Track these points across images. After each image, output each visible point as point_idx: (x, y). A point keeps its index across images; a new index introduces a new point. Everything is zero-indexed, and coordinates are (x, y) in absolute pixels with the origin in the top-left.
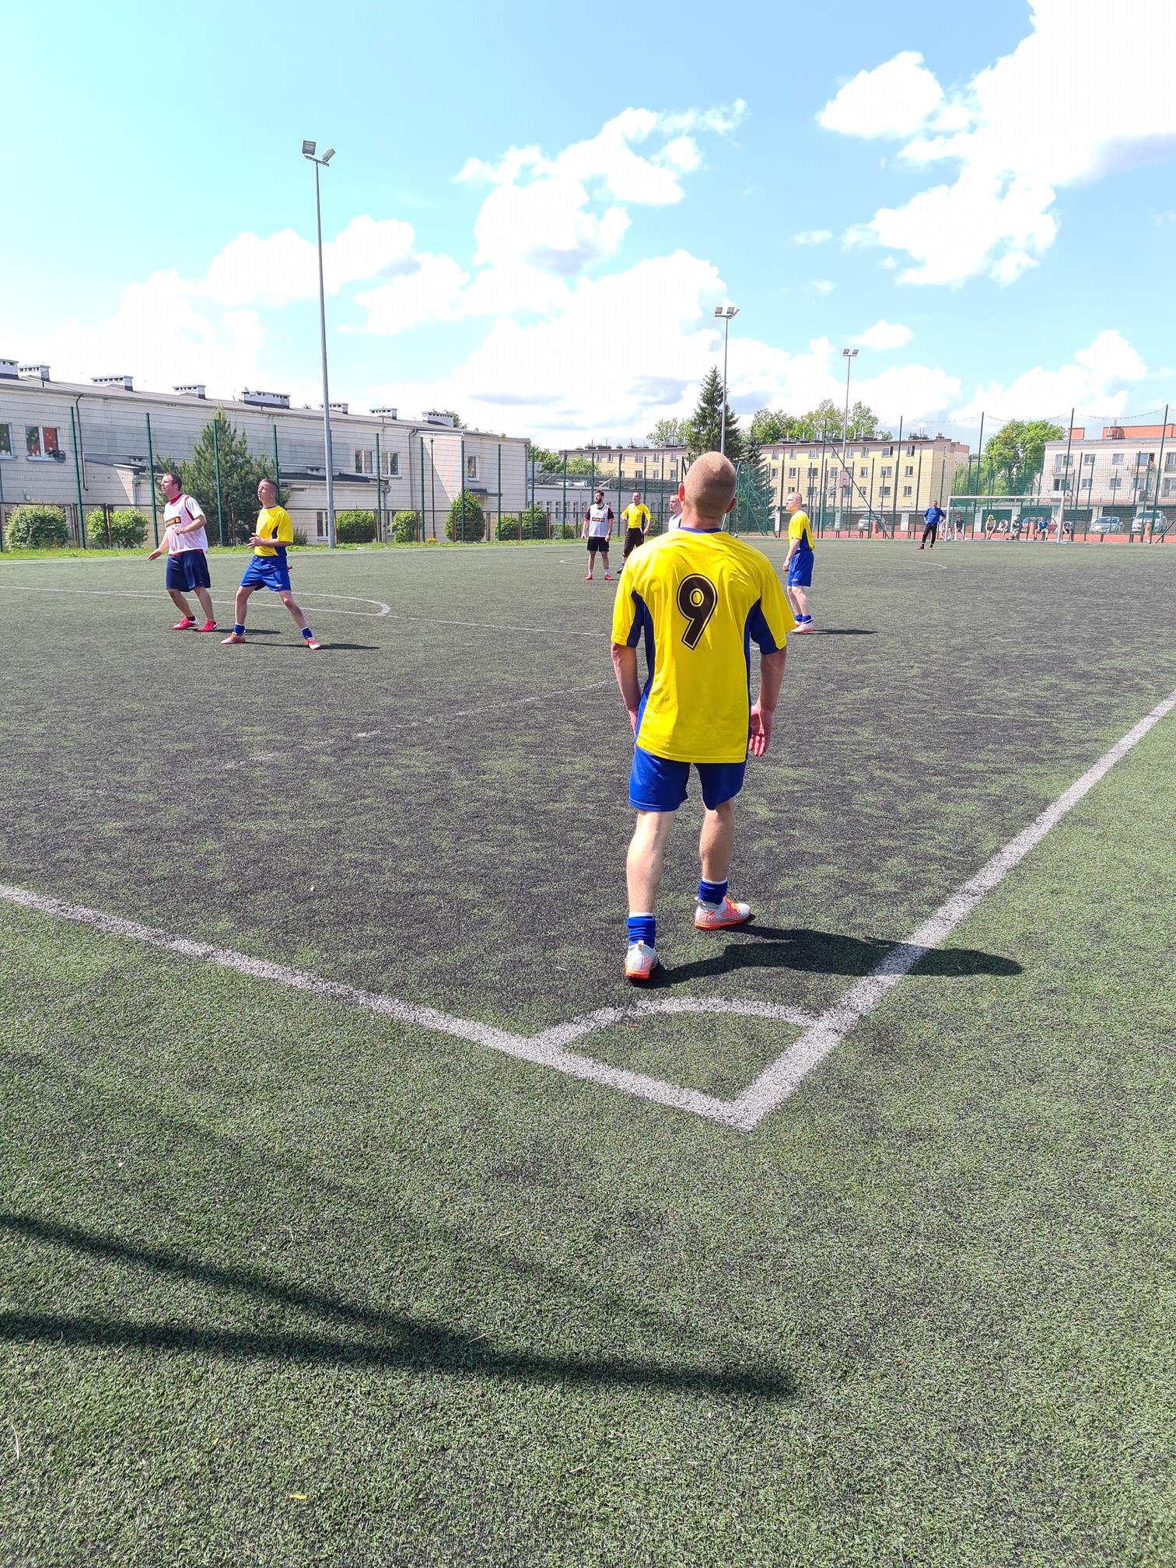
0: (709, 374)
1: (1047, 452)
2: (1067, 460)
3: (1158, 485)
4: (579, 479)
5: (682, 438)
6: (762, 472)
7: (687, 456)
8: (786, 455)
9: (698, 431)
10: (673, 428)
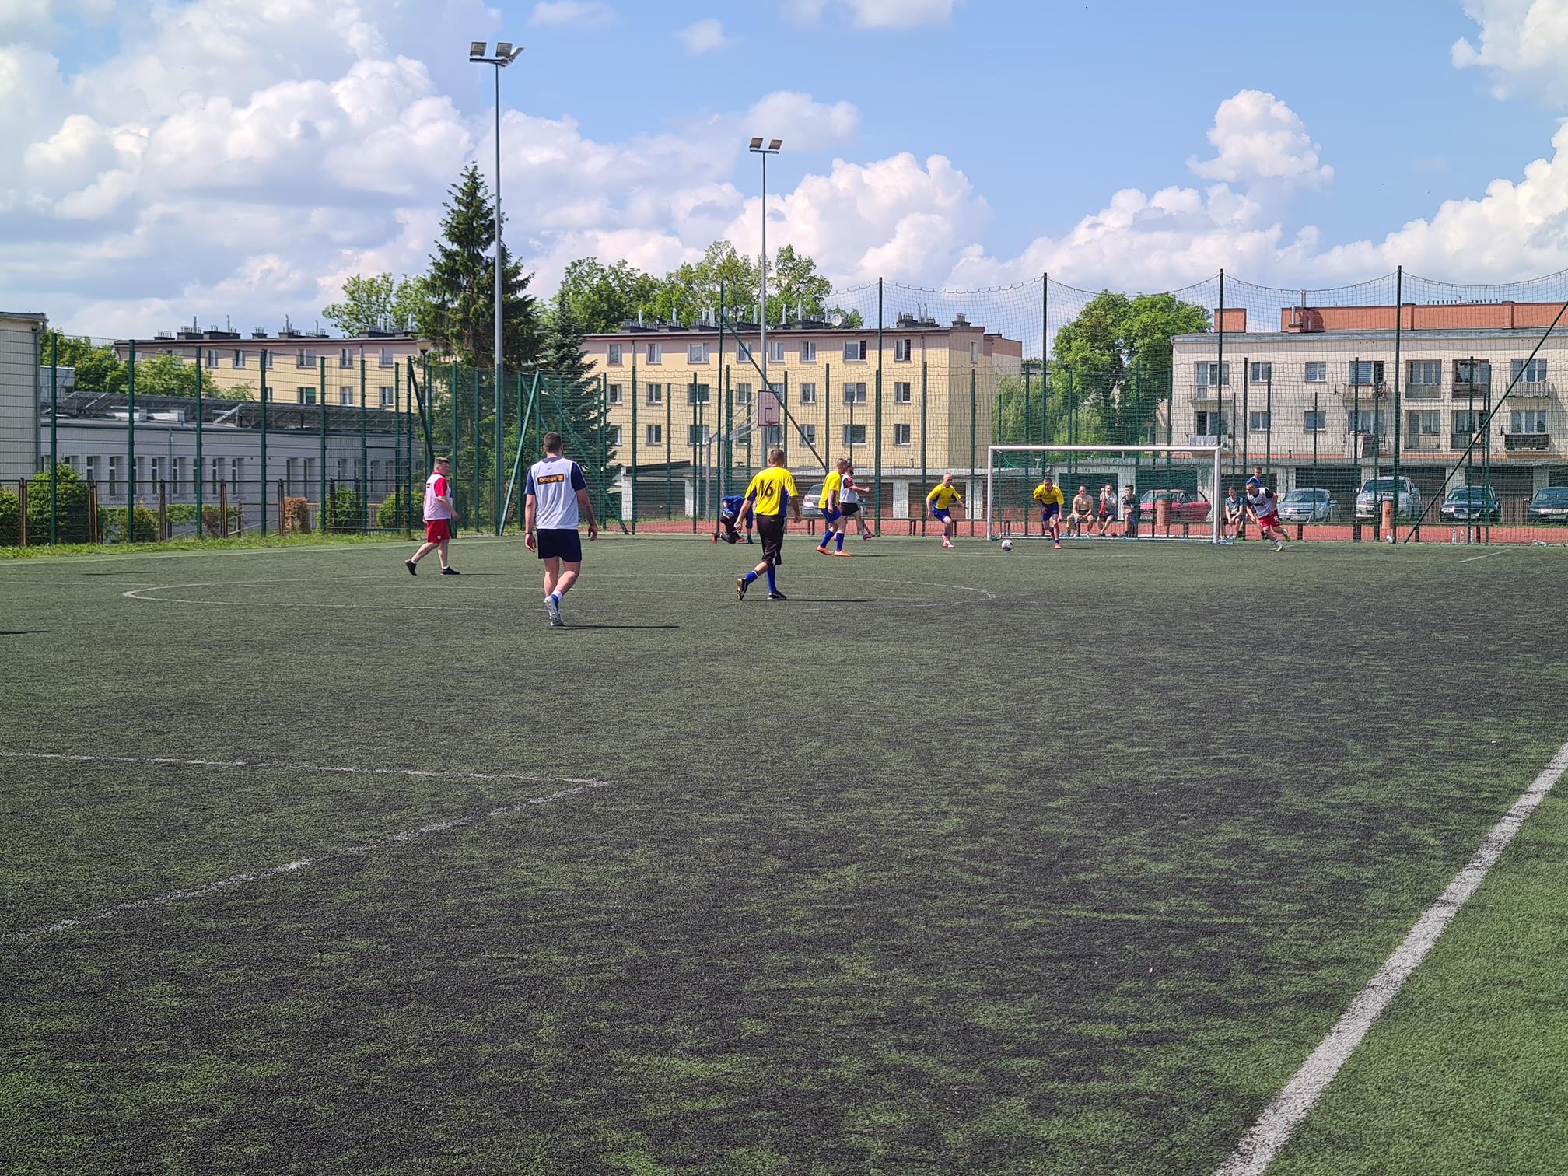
0: (462, 182)
1: (1177, 357)
2: (1218, 374)
3: (1397, 427)
4: (164, 407)
5: (405, 317)
6: (587, 393)
7: (417, 355)
8: (638, 355)
9: (440, 301)
10: (383, 295)
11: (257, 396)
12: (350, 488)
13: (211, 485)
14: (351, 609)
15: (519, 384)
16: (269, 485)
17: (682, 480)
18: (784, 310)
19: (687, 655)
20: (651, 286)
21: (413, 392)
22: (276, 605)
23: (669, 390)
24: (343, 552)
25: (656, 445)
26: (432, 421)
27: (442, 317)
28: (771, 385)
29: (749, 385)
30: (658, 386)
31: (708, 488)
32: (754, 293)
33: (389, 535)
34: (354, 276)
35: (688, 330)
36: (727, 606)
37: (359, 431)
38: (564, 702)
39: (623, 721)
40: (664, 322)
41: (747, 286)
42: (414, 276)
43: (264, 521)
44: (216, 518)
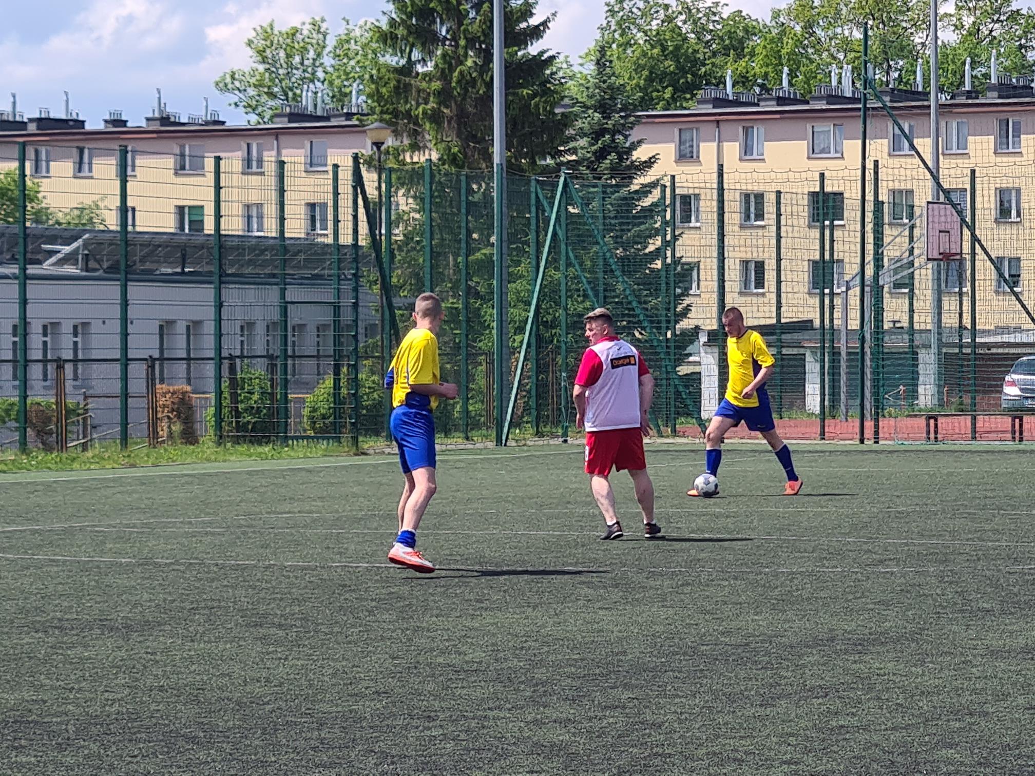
5: (347, 90)
6: (644, 209)
7: (367, 150)
8: (726, 145)
9: (403, 62)
10: (312, 54)
11: (112, 222)
12: (259, 369)
13: (40, 366)
14: (267, 568)
15: (533, 196)
16: (132, 367)
17: (802, 351)
18: (967, 67)
19: (817, 642)
20: (746, 30)
21: (361, 211)
22: (145, 563)
23: (778, 203)
24: (250, 473)
25: (757, 294)
26: (392, 256)
27: (408, 86)
28: (947, 192)
29: (910, 192)
30: (760, 197)
31: (843, 364)
32: (917, 40)
33: (323, 445)
34: (265, 25)
35: (808, 103)
36: (881, 562)
37: (274, 276)
38: (615, 720)
39: (715, 754)
40: (768, 91)
41: (906, 29)
42: (361, 22)
43: (125, 424)
44: (48, 420)
